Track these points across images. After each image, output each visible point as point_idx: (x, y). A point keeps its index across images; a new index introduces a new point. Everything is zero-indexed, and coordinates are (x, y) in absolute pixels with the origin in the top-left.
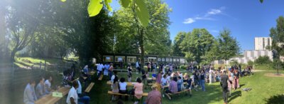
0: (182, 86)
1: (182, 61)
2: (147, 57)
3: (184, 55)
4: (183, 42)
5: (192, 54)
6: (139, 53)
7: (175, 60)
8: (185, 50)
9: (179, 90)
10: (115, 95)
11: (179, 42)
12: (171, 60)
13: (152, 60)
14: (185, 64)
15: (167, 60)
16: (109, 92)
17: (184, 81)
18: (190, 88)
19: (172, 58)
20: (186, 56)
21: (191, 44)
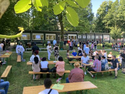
0: (107, 66)
1: (106, 37)
2: (67, 34)
3: (109, 31)
4: (108, 15)
5: (119, 30)
6: (58, 30)
7: (97, 37)
8: (110, 25)
9: (103, 69)
10: (36, 75)
11: (103, 15)
12: (93, 37)
13: (72, 37)
14: (109, 42)
15: (89, 37)
16: (30, 72)
17: (109, 61)
18: (116, 69)
19: (95, 35)
20: (112, 32)
21: (118, 16)
